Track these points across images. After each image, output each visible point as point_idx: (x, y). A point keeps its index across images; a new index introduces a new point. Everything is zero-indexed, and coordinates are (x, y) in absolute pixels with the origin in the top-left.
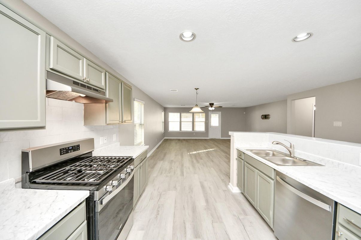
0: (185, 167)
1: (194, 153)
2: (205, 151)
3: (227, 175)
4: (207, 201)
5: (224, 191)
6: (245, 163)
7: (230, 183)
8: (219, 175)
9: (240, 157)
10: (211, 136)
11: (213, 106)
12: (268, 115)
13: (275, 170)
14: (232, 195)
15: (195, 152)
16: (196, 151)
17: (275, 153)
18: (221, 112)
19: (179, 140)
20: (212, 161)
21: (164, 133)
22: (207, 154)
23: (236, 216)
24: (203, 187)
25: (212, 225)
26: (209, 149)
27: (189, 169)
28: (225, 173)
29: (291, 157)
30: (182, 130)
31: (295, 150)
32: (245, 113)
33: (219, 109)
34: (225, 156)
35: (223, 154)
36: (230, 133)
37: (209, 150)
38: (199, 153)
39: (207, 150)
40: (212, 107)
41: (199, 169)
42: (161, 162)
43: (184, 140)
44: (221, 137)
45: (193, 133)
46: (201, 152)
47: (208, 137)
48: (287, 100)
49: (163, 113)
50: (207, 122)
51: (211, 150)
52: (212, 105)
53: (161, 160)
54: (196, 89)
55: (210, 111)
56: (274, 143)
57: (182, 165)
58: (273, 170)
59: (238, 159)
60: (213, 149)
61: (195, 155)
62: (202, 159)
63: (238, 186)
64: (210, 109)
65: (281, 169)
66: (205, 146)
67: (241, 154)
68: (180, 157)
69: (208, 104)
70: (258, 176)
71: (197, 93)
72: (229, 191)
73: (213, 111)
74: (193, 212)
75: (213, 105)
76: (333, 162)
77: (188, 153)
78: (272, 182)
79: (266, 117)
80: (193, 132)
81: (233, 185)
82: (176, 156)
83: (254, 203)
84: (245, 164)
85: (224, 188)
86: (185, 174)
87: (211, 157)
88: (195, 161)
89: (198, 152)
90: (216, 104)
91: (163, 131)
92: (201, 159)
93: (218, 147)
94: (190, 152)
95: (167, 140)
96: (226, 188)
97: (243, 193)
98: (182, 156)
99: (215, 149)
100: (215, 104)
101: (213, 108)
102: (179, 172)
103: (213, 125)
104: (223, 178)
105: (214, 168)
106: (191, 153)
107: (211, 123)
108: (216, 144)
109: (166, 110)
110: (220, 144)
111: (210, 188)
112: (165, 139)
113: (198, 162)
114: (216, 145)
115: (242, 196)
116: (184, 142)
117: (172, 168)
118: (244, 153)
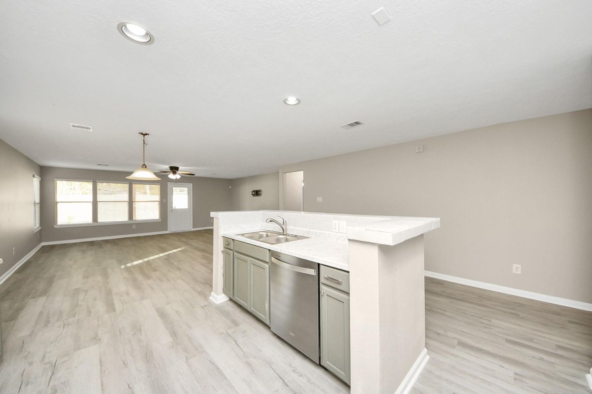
0: (116, 293)
1: (135, 263)
2: (162, 255)
3: (207, 283)
4: (174, 334)
5: (203, 307)
6: (235, 253)
7: (212, 293)
8: (192, 288)
9: (228, 247)
10: (173, 227)
11: (178, 172)
12: (260, 191)
13: (269, 250)
14: (216, 308)
15: (141, 261)
16: (141, 259)
17: (269, 234)
18: (191, 184)
19: (92, 243)
20: (179, 269)
21: (40, 231)
22: (166, 259)
23: (223, 333)
24: (162, 315)
25: (187, 363)
26: (171, 250)
27: (128, 294)
28: (203, 281)
29: (284, 235)
30: (100, 220)
31: (287, 227)
32: (230, 187)
33: (188, 178)
34: (201, 256)
35: (198, 253)
36: (212, 214)
37: (171, 252)
38: (148, 261)
39: (166, 253)
40: (174, 173)
41: (153, 289)
42: (42, 300)
43: (107, 241)
44: (193, 228)
45: (131, 226)
46: (152, 259)
47: (167, 230)
48: (278, 172)
49: (36, 181)
50: (164, 201)
51: (175, 251)
52: (174, 169)
53: (41, 295)
54: (142, 134)
55: (172, 180)
56: (268, 220)
57: (109, 293)
58: (268, 251)
59: (226, 251)
60: (179, 249)
61: (140, 267)
62: (157, 271)
63: (224, 292)
64: (171, 176)
65: (275, 248)
66: (160, 247)
67: (229, 243)
68: (99, 278)
69: (166, 167)
70: (252, 265)
71: (144, 143)
72: (211, 304)
73: (176, 181)
74: (147, 361)
75: (178, 170)
76: (316, 233)
77: (123, 267)
78: (267, 266)
79: (257, 193)
80: (131, 222)
81: (217, 294)
82: (87, 277)
83: (246, 305)
84: (235, 255)
85: (203, 303)
86: (118, 306)
87: (175, 263)
88: (140, 278)
89: (146, 260)
90: (183, 169)
91: (38, 225)
92: (155, 270)
93: (186, 243)
94: (125, 264)
95: (52, 247)
96: (207, 301)
97: (232, 297)
98: (105, 275)
99: (183, 248)
100: (180, 168)
101: (178, 176)
102: (100, 307)
103: (176, 208)
104: (199, 289)
105: (182, 280)
106: (129, 265)
107: (172, 203)
108: (184, 239)
109: (45, 173)
110: (192, 239)
111: (177, 312)
112: (43, 246)
113: (148, 277)
114: (184, 242)
115: (231, 304)
116: (108, 247)
117: (80, 304)
118: (233, 240)
